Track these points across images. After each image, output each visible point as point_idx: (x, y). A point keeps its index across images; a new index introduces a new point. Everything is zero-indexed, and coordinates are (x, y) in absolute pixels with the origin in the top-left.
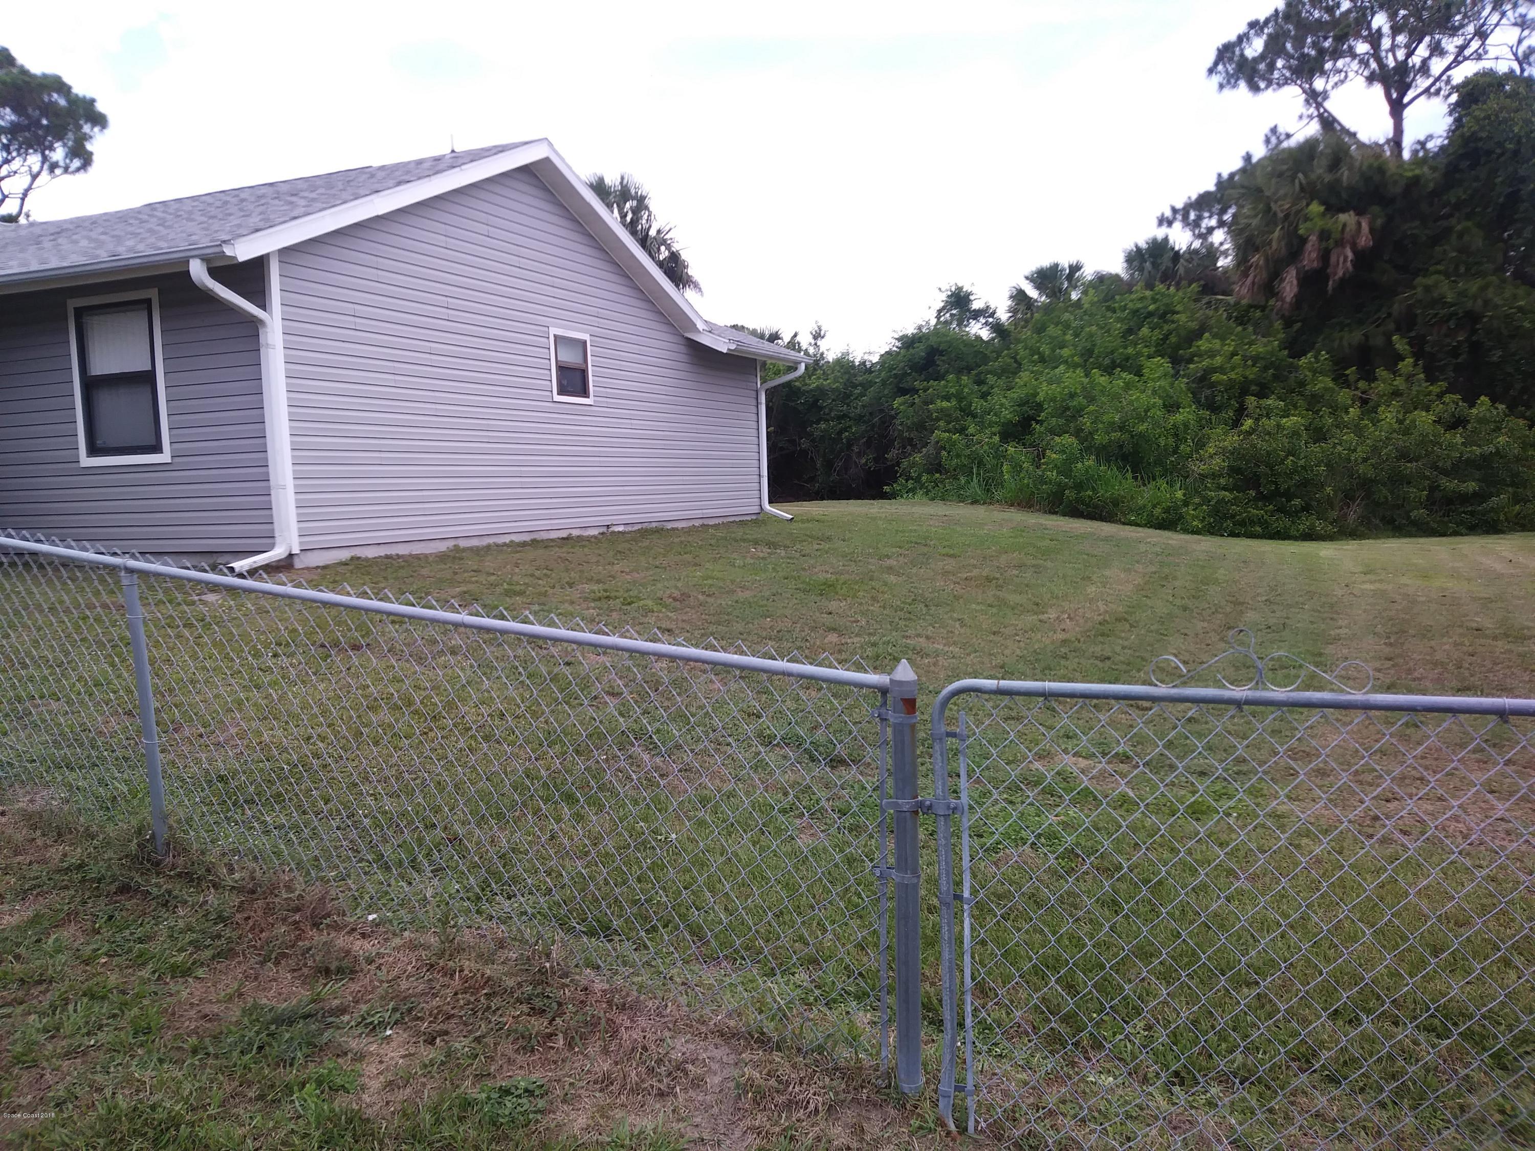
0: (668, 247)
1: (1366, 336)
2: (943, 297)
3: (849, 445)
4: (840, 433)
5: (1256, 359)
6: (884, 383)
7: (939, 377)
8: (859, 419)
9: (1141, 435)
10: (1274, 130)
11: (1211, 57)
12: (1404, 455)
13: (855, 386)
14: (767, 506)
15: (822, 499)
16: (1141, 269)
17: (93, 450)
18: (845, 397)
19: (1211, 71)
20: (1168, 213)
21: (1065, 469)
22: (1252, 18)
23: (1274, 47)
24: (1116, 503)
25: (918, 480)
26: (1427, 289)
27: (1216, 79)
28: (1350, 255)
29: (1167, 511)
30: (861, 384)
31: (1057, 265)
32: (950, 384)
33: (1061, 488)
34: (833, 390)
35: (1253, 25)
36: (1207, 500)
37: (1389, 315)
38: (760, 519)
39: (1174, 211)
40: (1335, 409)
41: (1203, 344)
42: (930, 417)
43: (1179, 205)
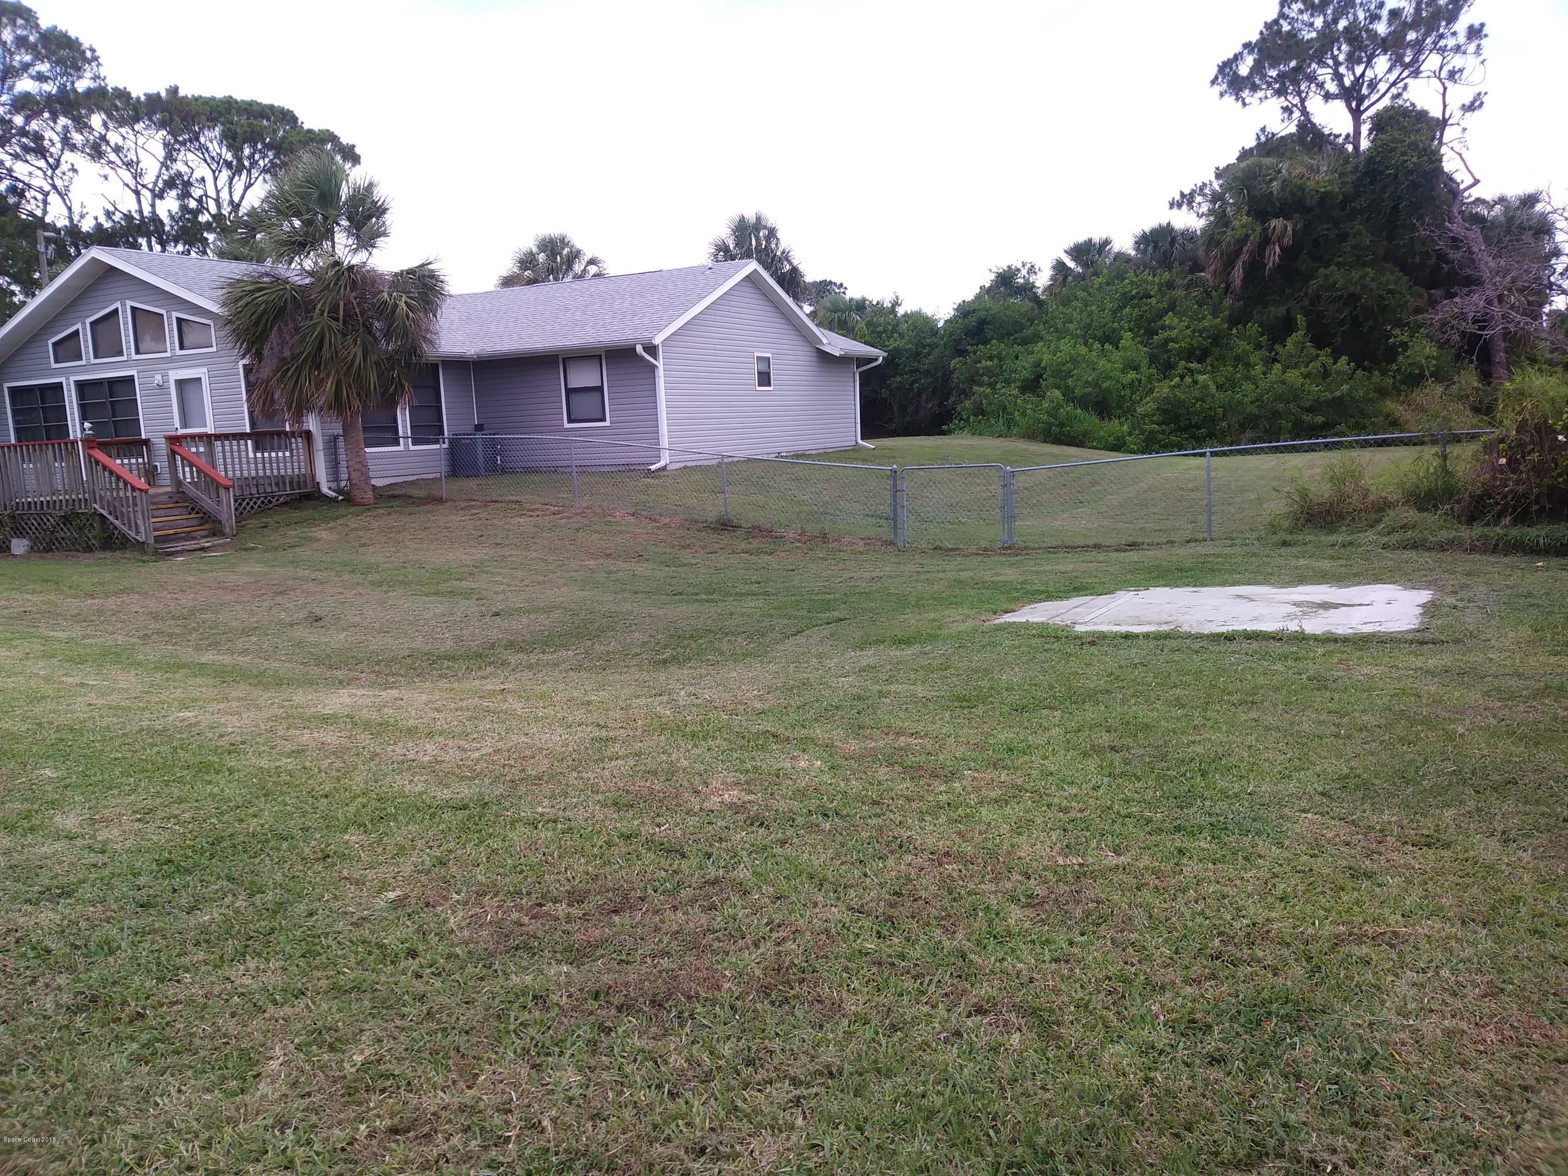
0: (790, 263)
1: (1288, 310)
2: (992, 276)
3: (919, 394)
4: (912, 384)
5: (1201, 332)
6: (945, 345)
7: (986, 342)
8: (927, 373)
9: (1106, 389)
10: (1263, 130)
11: (1214, 71)
12: (1279, 398)
13: (924, 347)
14: (860, 441)
15: (899, 436)
16: (1144, 252)
17: (570, 421)
18: (916, 355)
19: (1213, 82)
20: (1178, 197)
21: (1053, 413)
22: (1246, 40)
23: (1258, 68)
24: (1085, 434)
25: (967, 420)
26: (1326, 277)
27: (1217, 89)
28: (1278, 249)
29: (1118, 439)
30: (929, 345)
31: (1090, 240)
32: (995, 346)
33: (1050, 425)
34: (906, 350)
35: (1247, 46)
36: (1142, 432)
37: (1306, 294)
38: (856, 448)
39: (1183, 195)
40: (1248, 365)
41: (1167, 320)
42: (977, 373)
43: (1187, 192)
